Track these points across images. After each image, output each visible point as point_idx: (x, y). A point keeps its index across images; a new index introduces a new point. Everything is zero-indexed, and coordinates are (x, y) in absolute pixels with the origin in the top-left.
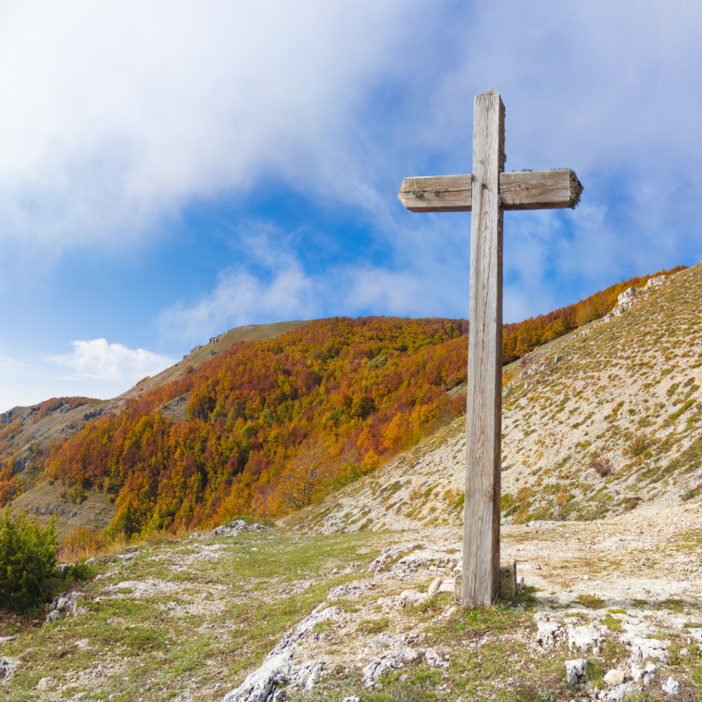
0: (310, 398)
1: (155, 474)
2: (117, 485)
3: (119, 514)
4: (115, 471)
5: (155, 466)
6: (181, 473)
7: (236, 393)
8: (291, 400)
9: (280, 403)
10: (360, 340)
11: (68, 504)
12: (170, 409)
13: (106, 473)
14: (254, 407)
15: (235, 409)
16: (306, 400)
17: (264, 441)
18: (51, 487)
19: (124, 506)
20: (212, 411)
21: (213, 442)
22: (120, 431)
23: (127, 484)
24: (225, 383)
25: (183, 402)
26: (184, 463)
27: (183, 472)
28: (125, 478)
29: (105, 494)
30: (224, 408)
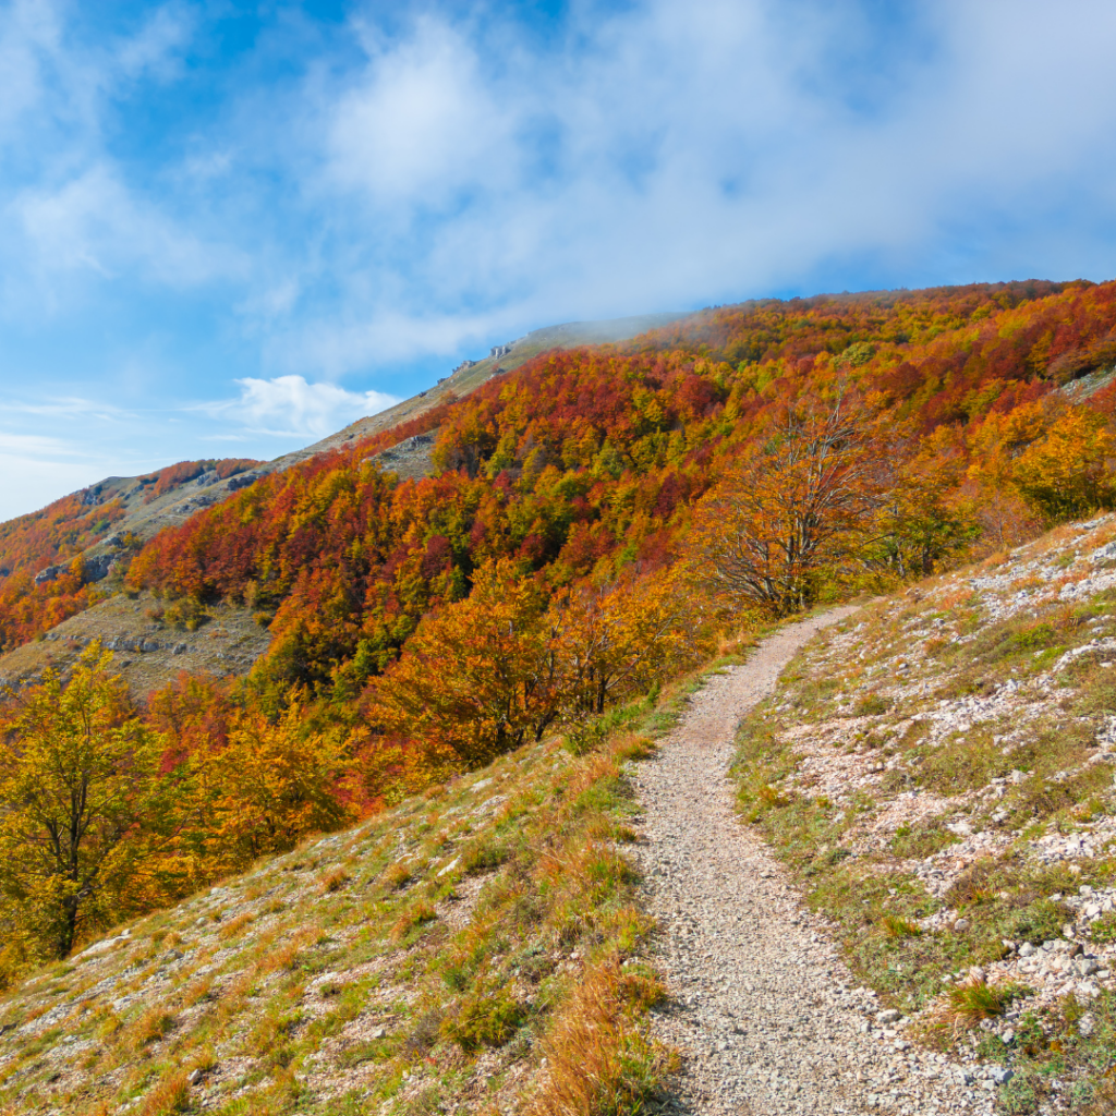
0: (704, 425)
1: (360, 573)
2: (278, 595)
3: (276, 647)
4: (271, 569)
5: (359, 558)
6: (417, 569)
7: (541, 423)
8: (663, 430)
9: (638, 437)
10: (804, 331)
11: (167, 632)
12: (396, 458)
13: (251, 573)
14: (581, 446)
15: (540, 452)
16: (694, 431)
17: (602, 504)
18: (133, 602)
19: (288, 632)
20: (487, 458)
21: (489, 511)
22: (281, 499)
23: (297, 590)
24: (518, 408)
25: (425, 446)
26: (425, 550)
27: (422, 566)
28: (293, 581)
29: (249, 611)
30: (514, 451)
